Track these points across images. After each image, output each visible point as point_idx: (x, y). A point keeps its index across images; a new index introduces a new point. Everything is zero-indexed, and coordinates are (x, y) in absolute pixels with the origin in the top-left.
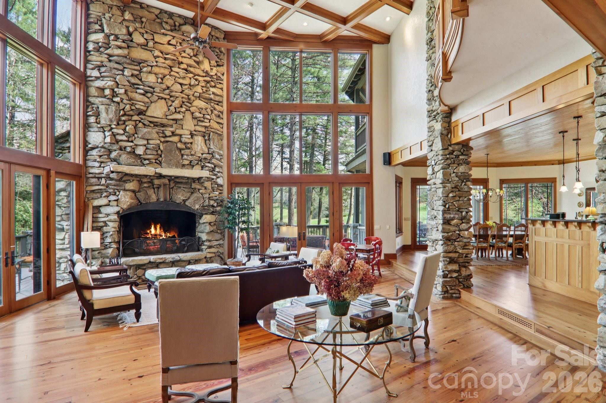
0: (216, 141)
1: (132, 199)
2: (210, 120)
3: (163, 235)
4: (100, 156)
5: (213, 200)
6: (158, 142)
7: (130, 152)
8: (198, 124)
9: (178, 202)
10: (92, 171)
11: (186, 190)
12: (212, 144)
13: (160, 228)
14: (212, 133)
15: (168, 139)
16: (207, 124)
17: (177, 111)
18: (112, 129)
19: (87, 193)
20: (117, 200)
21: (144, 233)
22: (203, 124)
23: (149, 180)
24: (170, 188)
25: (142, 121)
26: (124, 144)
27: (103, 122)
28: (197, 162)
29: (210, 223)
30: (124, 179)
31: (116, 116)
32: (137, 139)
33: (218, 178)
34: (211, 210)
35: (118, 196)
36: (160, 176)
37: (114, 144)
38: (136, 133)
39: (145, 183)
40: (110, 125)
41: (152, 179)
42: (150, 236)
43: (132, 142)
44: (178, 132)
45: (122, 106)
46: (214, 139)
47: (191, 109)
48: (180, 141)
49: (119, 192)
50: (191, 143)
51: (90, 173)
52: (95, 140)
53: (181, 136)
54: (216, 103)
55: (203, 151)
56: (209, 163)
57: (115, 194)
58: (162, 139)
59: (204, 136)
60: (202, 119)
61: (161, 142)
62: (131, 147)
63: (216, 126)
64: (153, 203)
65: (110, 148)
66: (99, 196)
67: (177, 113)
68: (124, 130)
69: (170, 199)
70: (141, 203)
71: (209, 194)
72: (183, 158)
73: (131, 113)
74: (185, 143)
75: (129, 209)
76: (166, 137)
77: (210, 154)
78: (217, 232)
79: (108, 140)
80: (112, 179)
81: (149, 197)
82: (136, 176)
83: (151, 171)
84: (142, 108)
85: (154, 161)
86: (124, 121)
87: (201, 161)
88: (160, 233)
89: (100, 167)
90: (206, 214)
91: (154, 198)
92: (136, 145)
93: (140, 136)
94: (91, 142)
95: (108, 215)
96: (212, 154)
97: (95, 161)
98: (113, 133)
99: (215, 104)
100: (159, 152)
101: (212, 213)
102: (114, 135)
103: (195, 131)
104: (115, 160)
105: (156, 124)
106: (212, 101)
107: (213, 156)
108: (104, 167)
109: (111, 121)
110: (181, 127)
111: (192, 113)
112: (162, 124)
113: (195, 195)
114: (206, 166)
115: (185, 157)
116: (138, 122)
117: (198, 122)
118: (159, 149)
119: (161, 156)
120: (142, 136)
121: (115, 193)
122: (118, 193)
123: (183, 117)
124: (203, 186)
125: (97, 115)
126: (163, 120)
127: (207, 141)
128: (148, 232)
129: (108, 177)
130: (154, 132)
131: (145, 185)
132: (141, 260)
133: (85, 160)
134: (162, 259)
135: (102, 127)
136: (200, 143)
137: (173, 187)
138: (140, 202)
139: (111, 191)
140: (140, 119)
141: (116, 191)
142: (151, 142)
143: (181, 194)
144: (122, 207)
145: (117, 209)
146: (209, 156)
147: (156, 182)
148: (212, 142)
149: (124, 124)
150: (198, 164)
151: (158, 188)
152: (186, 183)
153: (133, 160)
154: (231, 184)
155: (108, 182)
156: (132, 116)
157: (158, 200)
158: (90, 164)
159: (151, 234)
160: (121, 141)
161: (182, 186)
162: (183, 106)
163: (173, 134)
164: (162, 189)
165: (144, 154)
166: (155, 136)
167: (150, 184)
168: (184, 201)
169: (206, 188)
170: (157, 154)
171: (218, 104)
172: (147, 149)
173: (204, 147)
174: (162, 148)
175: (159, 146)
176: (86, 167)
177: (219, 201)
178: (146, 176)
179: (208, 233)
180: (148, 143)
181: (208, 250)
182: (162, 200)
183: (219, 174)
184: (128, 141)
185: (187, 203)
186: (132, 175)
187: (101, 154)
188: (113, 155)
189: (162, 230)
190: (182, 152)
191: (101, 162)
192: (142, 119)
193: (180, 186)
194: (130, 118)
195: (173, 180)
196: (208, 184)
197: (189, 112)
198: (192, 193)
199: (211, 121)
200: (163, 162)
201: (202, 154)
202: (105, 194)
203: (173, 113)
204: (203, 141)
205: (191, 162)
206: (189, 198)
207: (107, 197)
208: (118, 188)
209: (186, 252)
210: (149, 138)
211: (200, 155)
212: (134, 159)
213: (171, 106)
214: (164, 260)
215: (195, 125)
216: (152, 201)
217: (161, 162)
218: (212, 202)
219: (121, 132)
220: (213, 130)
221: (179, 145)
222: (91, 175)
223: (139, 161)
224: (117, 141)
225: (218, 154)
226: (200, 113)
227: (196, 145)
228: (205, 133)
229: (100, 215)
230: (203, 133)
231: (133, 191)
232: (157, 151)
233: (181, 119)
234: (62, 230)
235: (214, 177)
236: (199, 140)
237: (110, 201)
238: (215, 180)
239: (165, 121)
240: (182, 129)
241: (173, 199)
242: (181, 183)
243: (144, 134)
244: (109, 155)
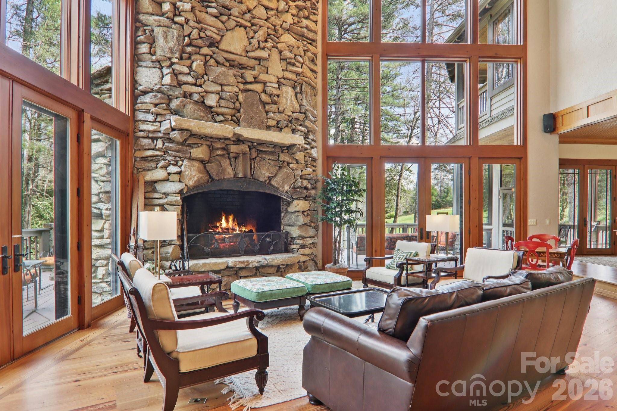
0: (309, 96)
1: (200, 172)
2: (302, 64)
3: (237, 229)
4: (156, 105)
5: (305, 179)
6: (236, 89)
7: (197, 102)
8: (288, 69)
9: (261, 180)
10: (143, 127)
11: (272, 163)
12: (304, 100)
13: (233, 220)
14: (304, 84)
15: (249, 86)
16: (300, 70)
17: (261, 46)
18: (172, 64)
19: (135, 161)
20: (179, 173)
21: (212, 227)
22: (295, 69)
23: (224, 146)
24: (251, 159)
25: (215, 56)
26: (190, 89)
27: (159, 53)
28: (287, 122)
29: (303, 212)
30: (189, 142)
31: (179, 45)
32: (207, 83)
33: (312, 148)
34: (304, 193)
35: (180, 167)
36: (239, 140)
37: (176, 87)
38: (206, 74)
39: (218, 149)
40: (170, 59)
41: (227, 145)
42: (220, 230)
43: (200, 86)
44: (263, 77)
45: (187, 30)
46: (306, 92)
47: (279, 45)
48: (264, 91)
49: (183, 161)
50: (278, 96)
51: (141, 131)
52: (148, 79)
53: (265, 83)
54: (309, 41)
55: (293, 108)
56: (301, 125)
57: (176, 165)
58: (242, 86)
59: (294, 88)
60: (293, 61)
61: (239, 90)
62: (199, 93)
63: (309, 73)
64: (229, 180)
65: (171, 93)
66: (154, 166)
67: (261, 49)
68: (190, 67)
69: (252, 175)
70: (213, 179)
71: (302, 171)
72: (268, 116)
73: (199, 42)
74: (270, 95)
75: (196, 187)
76: (246, 83)
77: (302, 113)
78: (310, 226)
79: (167, 80)
80: (171, 141)
81: (224, 170)
82: (206, 137)
83: (228, 130)
84: (214, 36)
85: (230, 118)
86: (190, 54)
87: (291, 122)
88: (233, 226)
89: (155, 121)
90: (298, 199)
91: (229, 172)
92: (206, 92)
93: (211, 78)
94: (142, 83)
95: (166, 195)
96: (305, 113)
97: (148, 112)
98: (173, 70)
99: (308, 43)
100: (237, 105)
101: (306, 198)
102: (175, 74)
103: (283, 78)
104: (176, 112)
105: (232, 64)
106: (305, 39)
107: (306, 117)
108: (160, 122)
109: (172, 52)
110: (266, 71)
111: (280, 52)
112: (240, 65)
113: (285, 170)
114: (298, 131)
115: (271, 114)
116: (208, 57)
117: (288, 65)
118: (237, 100)
119: (239, 111)
120: (214, 78)
121: (177, 162)
122: (180, 163)
123: (269, 56)
124: (293, 158)
125: (152, 42)
126: (242, 57)
127: (299, 95)
128: (218, 225)
129: (167, 138)
130: (231, 74)
131: (219, 152)
132: (215, 264)
133: (134, 111)
134: (243, 262)
135: (159, 62)
136: (289, 96)
137: (255, 158)
138: (210, 177)
139: (170, 158)
140: (211, 53)
141: (178, 159)
142: (226, 88)
143: (265, 168)
144: (187, 183)
145: (178, 186)
146: (301, 117)
147: (234, 148)
148: (304, 96)
149: (189, 58)
150: (287, 126)
151: (236, 158)
152: (272, 153)
153: (202, 114)
154: (328, 158)
155: (167, 145)
156: (200, 47)
157: (235, 175)
158: (141, 116)
159: (221, 228)
160: (185, 83)
161: (267, 156)
162: (269, 40)
163: (256, 81)
164: (240, 159)
165: (217, 107)
166: (232, 80)
167: (225, 152)
168: (270, 178)
169: (297, 162)
170: (234, 108)
171: (311, 44)
172: (221, 98)
173: (294, 103)
174: (241, 98)
175: (237, 96)
176: (136, 121)
177: (313, 182)
178: (219, 139)
179: (300, 227)
180: (222, 91)
181: (301, 251)
182: (241, 175)
183: (313, 143)
184: (195, 85)
185: (273, 182)
186: (200, 137)
187: (157, 101)
188: (174, 104)
189: (236, 223)
190: (267, 107)
191: (157, 115)
192: (214, 53)
193: (264, 156)
194: (198, 50)
195: (255, 147)
196: (300, 156)
197: (276, 49)
198: (280, 168)
199: (304, 65)
200: (242, 120)
201: (293, 112)
202: (162, 163)
203: (256, 49)
204: (294, 94)
205: (278, 122)
206: (276, 175)
207: (165, 167)
208: (181, 155)
209: (272, 253)
210: (224, 82)
211: (290, 114)
212: (203, 112)
213: (252, 38)
214: (246, 264)
215: (283, 70)
216: (227, 177)
217: (239, 121)
218: (305, 183)
219: (186, 70)
220: (306, 79)
221: (264, 97)
222: (141, 134)
223: (210, 116)
224: (180, 84)
225: (312, 114)
226: (291, 52)
227: (284, 99)
228: (296, 82)
229: (156, 195)
230: (294, 83)
231: (202, 161)
232: (234, 103)
233: (266, 59)
234: (100, 216)
235: (308, 147)
236: (288, 91)
237: (169, 174)
238: (308, 151)
239: (244, 60)
240: (267, 73)
241: (256, 176)
242: (265, 152)
243: (218, 76)
244: (168, 104)
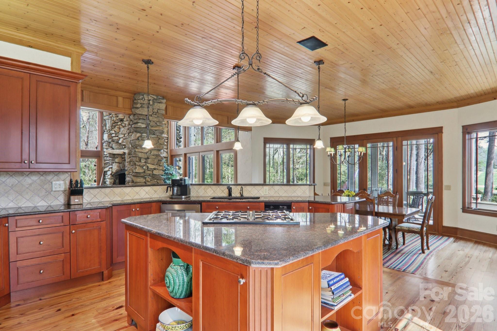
1: (118, 167)
4: (106, 146)
7: (116, 142)
18: (110, 131)
20: (112, 168)
26: (114, 138)
30: (115, 157)
31: (111, 124)
32: (120, 135)
38: (119, 132)
40: (109, 129)
43: (118, 136)
45: (113, 118)
49: (113, 163)
52: (105, 138)
57: (112, 165)
62: (117, 139)
65: (110, 141)
66: (107, 166)
68: (115, 131)
73: (116, 121)
75: (115, 172)
81: (125, 166)
84: (121, 117)
92: (120, 138)
93: (121, 133)
97: (105, 148)
102: (111, 134)
104: (112, 147)
109: (110, 127)
116: (120, 125)
125: (105, 125)
131: (123, 159)
133: (103, 148)
135: (107, 131)
138: (121, 169)
139: (110, 163)
142: (125, 135)
144: (113, 171)
145: (111, 172)
149: (115, 127)
153: (118, 146)
155: (109, 158)
160: (114, 137)
165: (123, 143)
172: (124, 139)
184: (116, 136)
186: (118, 154)
191: (107, 149)
192: (122, 123)
194: (117, 124)
207: (109, 166)
208: (113, 161)
219: (113, 132)
222: (104, 156)
223: (120, 146)
229: (107, 176)
231: (119, 163)
237: (109, 168)
243: (122, 131)
244: (109, 145)
